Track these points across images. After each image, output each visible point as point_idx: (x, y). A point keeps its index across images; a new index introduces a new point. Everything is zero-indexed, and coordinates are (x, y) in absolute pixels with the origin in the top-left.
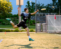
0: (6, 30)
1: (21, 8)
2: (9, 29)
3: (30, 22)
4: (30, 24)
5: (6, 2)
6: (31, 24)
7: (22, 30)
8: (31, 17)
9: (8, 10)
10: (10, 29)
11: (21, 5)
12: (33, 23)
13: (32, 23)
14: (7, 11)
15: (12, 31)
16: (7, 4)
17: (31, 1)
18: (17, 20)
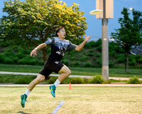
0: (71, 79)
1: (107, 25)
2: (78, 76)
3: (130, 60)
4: (129, 65)
5: (70, 11)
6: (132, 65)
7: (110, 78)
8: (133, 47)
9: (75, 30)
10: (82, 77)
11: (107, 17)
12: (137, 62)
13: (134, 61)
14: (73, 34)
15: (86, 82)
16: (74, 16)
17: (131, 9)
18: (98, 54)
